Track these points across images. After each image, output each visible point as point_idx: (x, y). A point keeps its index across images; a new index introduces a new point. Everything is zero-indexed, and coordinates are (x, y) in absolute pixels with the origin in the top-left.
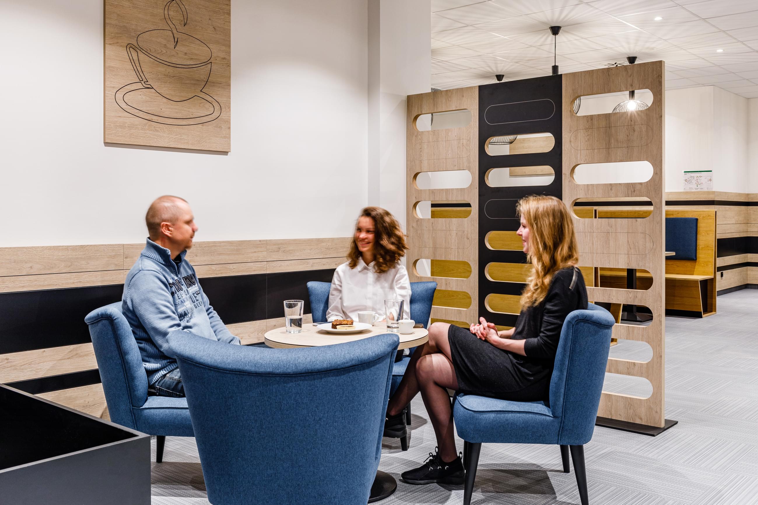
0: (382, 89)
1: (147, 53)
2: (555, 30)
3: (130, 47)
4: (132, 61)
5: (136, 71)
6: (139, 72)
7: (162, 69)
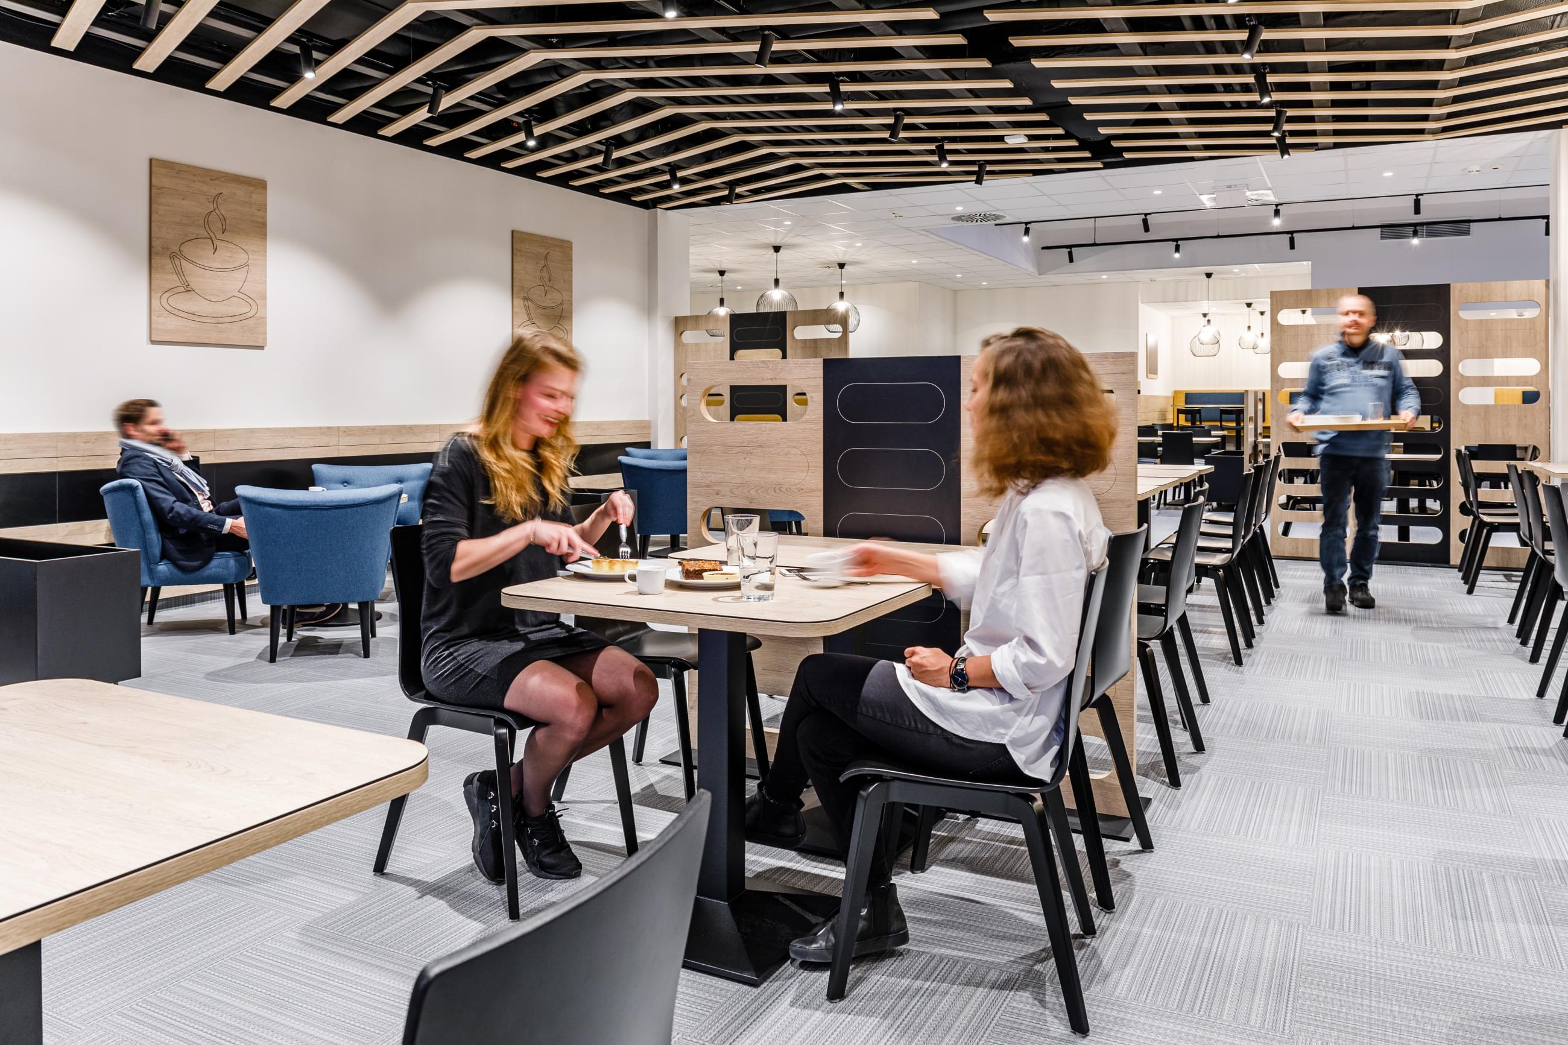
0: (659, 313)
1: (532, 301)
2: (777, 249)
3: (525, 299)
4: (525, 307)
5: (527, 313)
6: (528, 314)
7: (539, 311)
